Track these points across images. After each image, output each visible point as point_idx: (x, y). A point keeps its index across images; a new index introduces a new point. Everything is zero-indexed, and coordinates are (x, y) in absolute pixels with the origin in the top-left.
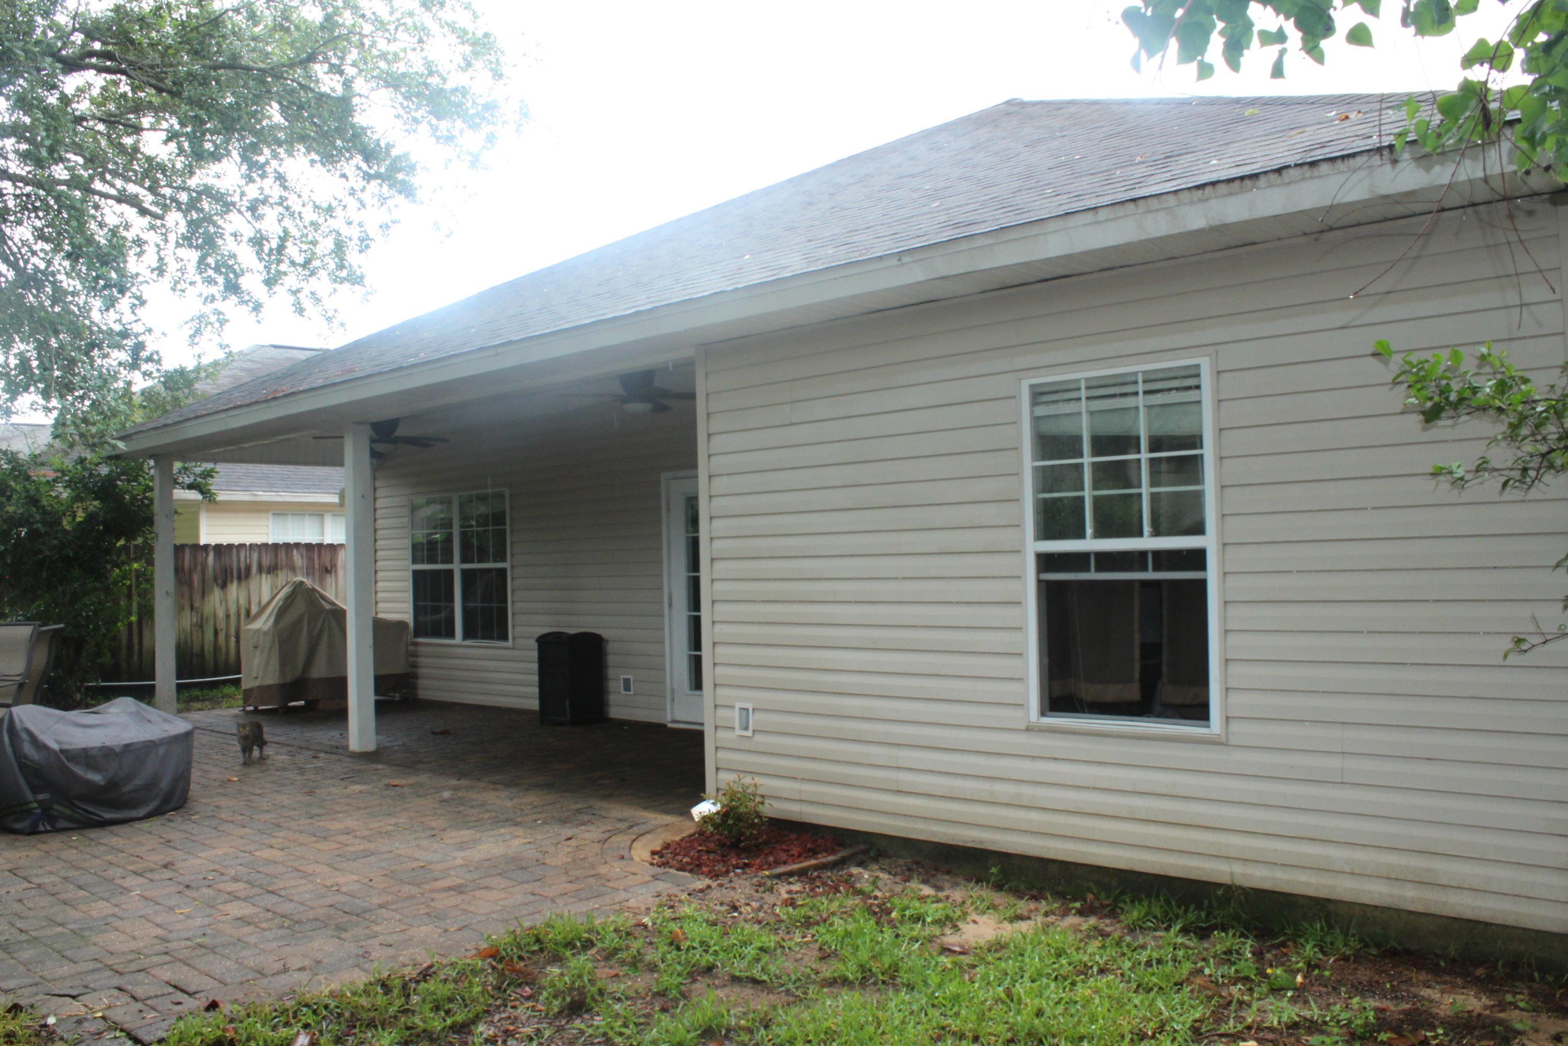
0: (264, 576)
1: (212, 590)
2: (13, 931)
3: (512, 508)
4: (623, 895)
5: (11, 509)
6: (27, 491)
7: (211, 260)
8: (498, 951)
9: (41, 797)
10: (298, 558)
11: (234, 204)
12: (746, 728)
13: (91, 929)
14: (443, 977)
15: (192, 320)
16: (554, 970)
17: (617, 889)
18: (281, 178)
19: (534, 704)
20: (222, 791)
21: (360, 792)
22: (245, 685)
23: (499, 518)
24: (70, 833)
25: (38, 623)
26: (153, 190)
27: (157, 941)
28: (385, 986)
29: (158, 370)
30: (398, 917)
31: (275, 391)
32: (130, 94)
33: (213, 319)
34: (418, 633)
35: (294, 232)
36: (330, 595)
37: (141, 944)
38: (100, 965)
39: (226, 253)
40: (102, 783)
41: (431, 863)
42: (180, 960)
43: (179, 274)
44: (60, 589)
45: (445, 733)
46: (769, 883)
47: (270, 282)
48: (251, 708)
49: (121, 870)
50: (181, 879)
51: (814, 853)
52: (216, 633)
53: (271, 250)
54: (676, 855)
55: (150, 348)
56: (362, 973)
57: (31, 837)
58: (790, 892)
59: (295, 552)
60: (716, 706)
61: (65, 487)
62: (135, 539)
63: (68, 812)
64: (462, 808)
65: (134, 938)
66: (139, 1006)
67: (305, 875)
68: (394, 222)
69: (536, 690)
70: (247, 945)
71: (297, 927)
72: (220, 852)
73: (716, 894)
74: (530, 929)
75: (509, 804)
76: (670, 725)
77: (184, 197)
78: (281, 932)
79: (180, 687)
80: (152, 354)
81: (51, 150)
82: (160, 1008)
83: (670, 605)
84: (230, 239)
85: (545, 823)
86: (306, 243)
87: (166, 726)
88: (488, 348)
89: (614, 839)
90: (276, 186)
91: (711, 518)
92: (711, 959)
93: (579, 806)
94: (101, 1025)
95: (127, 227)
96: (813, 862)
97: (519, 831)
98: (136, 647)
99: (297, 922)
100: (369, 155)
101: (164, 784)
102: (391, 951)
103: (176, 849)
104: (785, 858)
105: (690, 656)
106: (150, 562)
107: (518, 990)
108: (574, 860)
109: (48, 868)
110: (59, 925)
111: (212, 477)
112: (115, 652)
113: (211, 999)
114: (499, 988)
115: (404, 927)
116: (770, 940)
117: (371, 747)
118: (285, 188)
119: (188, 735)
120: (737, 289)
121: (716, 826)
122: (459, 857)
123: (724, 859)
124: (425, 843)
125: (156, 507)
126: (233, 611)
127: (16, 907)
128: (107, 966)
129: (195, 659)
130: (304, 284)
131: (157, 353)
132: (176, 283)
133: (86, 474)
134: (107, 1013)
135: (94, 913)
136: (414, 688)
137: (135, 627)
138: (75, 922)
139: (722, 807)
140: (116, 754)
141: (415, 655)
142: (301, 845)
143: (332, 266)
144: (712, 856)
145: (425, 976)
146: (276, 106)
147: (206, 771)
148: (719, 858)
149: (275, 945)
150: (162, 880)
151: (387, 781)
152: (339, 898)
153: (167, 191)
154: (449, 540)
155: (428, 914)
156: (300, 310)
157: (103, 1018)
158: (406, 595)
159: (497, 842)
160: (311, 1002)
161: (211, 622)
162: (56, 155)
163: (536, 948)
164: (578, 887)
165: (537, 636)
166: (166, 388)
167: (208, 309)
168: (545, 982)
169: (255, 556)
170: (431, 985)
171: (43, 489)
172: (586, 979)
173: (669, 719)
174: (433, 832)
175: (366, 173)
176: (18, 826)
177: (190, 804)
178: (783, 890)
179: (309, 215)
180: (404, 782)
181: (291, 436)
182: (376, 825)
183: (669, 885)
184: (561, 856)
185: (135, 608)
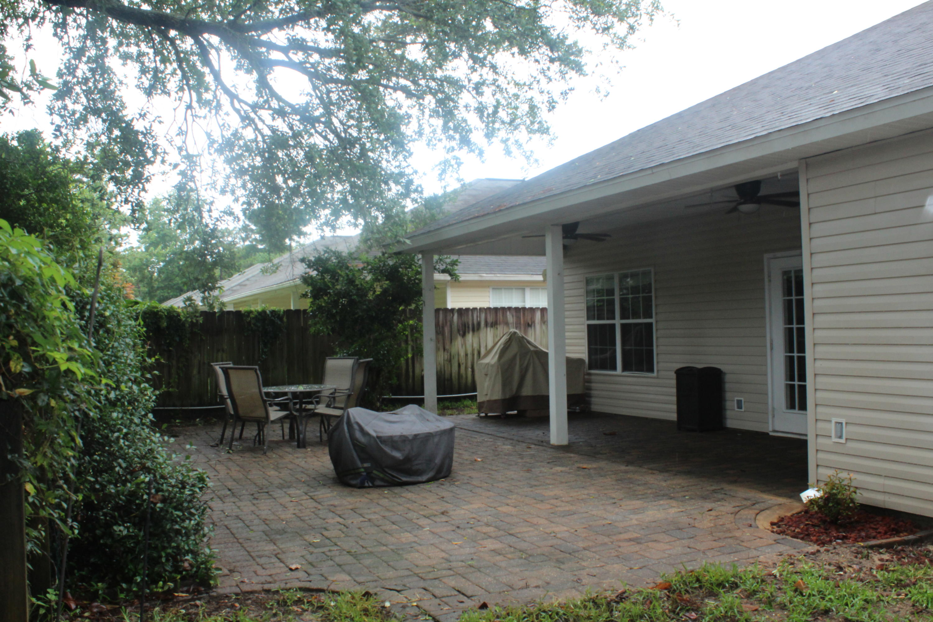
0: (489, 329)
1: (456, 338)
2: (358, 546)
3: (655, 281)
4: (754, 553)
5: (338, 287)
6: (348, 275)
7: (451, 125)
8: (670, 585)
9: (366, 465)
10: (510, 318)
11: (464, 87)
12: (840, 437)
13: (403, 549)
14: (633, 600)
15: (440, 164)
16: (711, 603)
17: (750, 548)
18: (494, 67)
19: (673, 417)
20: (470, 467)
21: (561, 471)
22: (479, 399)
23: (647, 288)
24: (383, 489)
25: (357, 357)
26: (415, 82)
27: (443, 561)
28: (596, 605)
29: (421, 198)
30: (597, 557)
31: (499, 206)
32: (399, 23)
33: (453, 162)
34: (590, 367)
35: (503, 102)
36: (531, 340)
37: (435, 562)
38: (411, 573)
39: (460, 119)
40: (401, 458)
41: (616, 521)
42: (459, 574)
43: (432, 135)
44: (367, 336)
45: (613, 434)
46: (865, 552)
47: (489, 135)
48: (483, 415)
49: (415, 514)
50: (453, 522)
51: (897, 532)
52: (459, 365)
53: (488, 115)
54: (790, 526)
55: (416, 182)
56: (577, 593)
57: (361, 490)
58: (881, 560)
59: (508, 313)
60: (816, 420)
61: (369, 273)
62: (410, 305)
63: (382, 475)
64: (631, 485)
65: (429, 558)
66: (438, 601)
67: (533, 525)
68: (571, 90)
69: (675, 407)
70: (500, 568)
71: (531, 559)
72: (475, 506)
73: (824, 556)
74: (692, 571)
75: (664, 484)
76: (771, 434)
77: (433, 84)
78: (520, 561)
79: (439, 400)
80: (417, 187)
81: (358, 62)
82: (451, 604)
83: (772, 349)
84: (462, 109)
85: (691, 498)
86: (511, 108)
87: (439, 424)
88: (646, 169)
89: (742, 512)
90: (491, 72)
91: (813, 284)
92: (829, 604)
93: (713, 488)
94: (417, 611)
95: (400, 107)
96: (897, 539)
97: (674, 503)
98: (411, 374)
99: (530, 556)
100: (552, 45)
101: (438, 461)
102: (595, 580)
103: (447, 502)
104: (874, 534)
105: (787, 385)
106: (420, 320)
107: (687, 614)
108: (715, 526)
109: (373, 510)
110: (384, 545)
111: (457, 265)
112: (399, 376)
113: (482, 602)
114: (674, 612)
115: (602, 564)
116: (871, 595)
117: (565, 442)
118: (497, 73)
119: (452, 430)
120: (833, 115)
121: (820, 507)
122: (634, 520)
123: (826, 532)
124: (609, 508)
125: (424, 285)
126: (469, 351)
127: (358, 532)
128: (415, 573)
129: (446, 383)
130: (510, 135)
131: (420, 186)
132: (430, 141)
133: (382, 264)
134: (419, 604)
135: (403, 540)
136: (589, 403)
137: (410, 361)
138: (393, 544)
139: (825, 494)
140: (410, 441)
141: (589, 381)
142: (527, 504)
143: (528, 122)
144: (817, 529)
145: (621, 599)
146: (489, 20)
147: (460, 454)
148: (822, 530)
149: (518, 570)
150: (442, 522)
151: (579, 465)
152: (555, 542)
153: (422, 82)
154: (611, 303)
155: (618, 556)
156: (508, 152)
157: (417, 606)
158: (583, 341)
159: (659, 510)
160: (547, 609)
161: (456, 359)
162: (361, 65)
163: (697, 585)
164: (721, 544)
165: (675, 369)
166: (426, 208)
167: (449, 156)
168: (707, 609)
169: (483, 316)
170: (627, 605)
171: (357, 274)
172: (736, 610)
173: (771, 429)
174: (614, 501)
175: (550, 57)
176: (353, 482)
177: (453, 475)
178: (876, 557)
179: (512, 90)
180: (590, 466)
181: (505, 236)
182: (575, 494)
183: (787, 548)
184: (706, 522)
185: (410, 349)
